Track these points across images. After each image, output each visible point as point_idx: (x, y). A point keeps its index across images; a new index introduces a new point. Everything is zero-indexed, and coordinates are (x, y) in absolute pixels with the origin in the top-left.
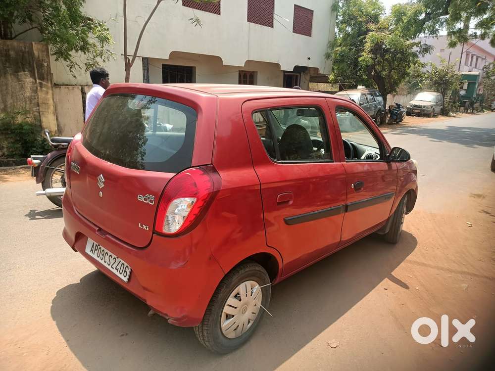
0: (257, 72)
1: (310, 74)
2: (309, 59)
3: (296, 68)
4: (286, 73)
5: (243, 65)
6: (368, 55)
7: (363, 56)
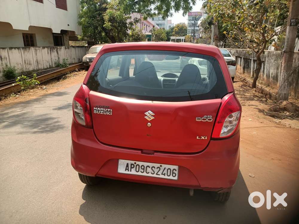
0: (35, 34)
1: (69, 35)
2: (68, 25)
3: (62, 31)
4: (54, 35)
5: (28, 29)
6: (108, 23)
7: (106, 24)
